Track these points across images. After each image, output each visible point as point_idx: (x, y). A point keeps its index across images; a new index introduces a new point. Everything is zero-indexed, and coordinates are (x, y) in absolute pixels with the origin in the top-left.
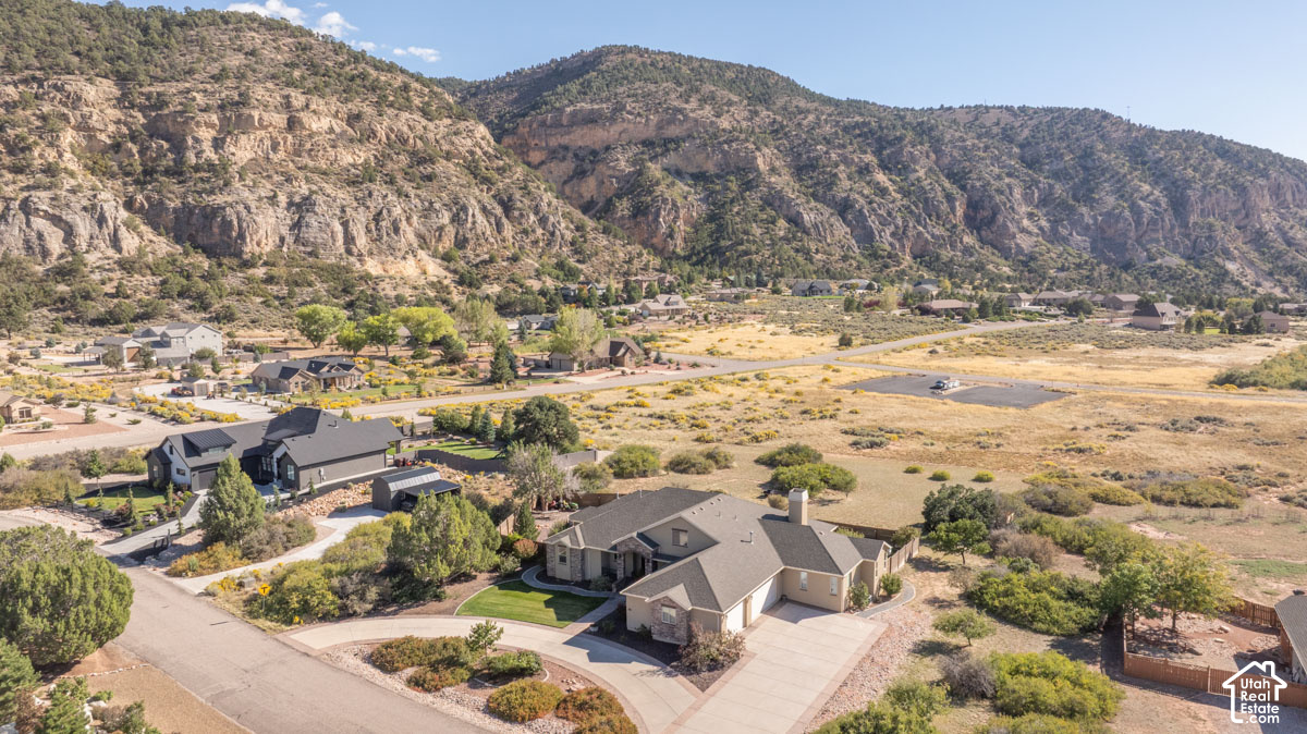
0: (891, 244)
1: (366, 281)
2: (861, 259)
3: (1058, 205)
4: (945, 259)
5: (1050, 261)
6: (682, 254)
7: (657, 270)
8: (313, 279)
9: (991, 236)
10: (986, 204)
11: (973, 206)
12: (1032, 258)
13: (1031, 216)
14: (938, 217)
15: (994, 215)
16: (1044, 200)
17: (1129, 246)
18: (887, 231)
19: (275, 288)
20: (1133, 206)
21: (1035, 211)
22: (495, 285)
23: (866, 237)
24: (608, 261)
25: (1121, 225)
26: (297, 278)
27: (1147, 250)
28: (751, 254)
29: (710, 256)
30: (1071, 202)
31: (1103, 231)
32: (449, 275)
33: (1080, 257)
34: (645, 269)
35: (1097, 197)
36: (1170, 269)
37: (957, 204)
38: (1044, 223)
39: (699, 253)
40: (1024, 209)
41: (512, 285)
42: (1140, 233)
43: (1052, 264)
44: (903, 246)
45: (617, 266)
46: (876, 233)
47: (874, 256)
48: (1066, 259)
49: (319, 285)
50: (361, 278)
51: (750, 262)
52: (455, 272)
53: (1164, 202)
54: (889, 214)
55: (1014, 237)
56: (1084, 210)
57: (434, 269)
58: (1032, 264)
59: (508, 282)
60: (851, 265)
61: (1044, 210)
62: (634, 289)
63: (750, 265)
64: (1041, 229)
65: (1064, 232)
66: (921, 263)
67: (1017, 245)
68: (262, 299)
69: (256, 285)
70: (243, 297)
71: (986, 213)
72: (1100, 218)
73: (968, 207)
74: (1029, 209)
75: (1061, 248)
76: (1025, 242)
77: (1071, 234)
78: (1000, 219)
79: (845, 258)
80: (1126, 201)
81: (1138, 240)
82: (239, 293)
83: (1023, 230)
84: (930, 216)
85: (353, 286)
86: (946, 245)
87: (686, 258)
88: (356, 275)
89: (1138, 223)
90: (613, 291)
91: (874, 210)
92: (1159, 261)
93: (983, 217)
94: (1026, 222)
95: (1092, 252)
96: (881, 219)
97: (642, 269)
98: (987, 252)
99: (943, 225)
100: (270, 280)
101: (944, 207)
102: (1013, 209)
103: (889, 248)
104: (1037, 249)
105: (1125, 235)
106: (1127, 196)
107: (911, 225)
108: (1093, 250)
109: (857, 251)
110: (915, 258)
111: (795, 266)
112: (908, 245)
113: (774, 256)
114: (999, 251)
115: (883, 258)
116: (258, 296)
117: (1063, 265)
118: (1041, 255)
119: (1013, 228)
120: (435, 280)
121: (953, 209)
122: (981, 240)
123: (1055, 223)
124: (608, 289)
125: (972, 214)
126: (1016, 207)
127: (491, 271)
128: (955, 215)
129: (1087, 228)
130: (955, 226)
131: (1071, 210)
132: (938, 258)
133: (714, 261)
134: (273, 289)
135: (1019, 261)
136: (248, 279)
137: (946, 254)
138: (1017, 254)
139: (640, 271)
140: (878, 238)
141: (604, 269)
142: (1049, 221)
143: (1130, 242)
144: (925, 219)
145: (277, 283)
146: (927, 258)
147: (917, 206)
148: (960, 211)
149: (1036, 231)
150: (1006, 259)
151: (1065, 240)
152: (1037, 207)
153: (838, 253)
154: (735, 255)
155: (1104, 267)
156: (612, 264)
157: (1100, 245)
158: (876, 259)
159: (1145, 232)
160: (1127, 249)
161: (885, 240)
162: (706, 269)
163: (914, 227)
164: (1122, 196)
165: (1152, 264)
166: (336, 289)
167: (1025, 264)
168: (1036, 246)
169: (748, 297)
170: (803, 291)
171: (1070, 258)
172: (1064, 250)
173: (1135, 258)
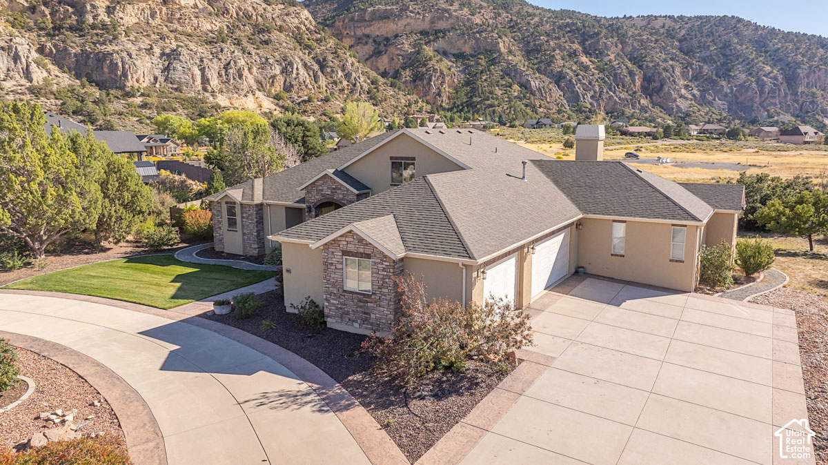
0: (591, 104)
1: (216, 109)
2: (571, 113)
3: (706, 79)
4: (628, 115)
5: (700, 117)
6: (447, 107)
7: (428, 113)
8: (177, 106)
9: (659, 100)
10: (656, 78)
11: (647, 80)
12: (688, 115)
13: (686, 87)
14: (623, 86)
15: (662, 85)
16: (695, 76)
17: (754, 108)
18: (588, 95)
19: (148, 112)
20: (758, 81)
21: (690, 84)
22: (311, 117)
23: (574, 99)
24: (393, 105)
25: (750, 93)
26: (165, 105)
27: (768, 111)
28: (494, 106)
29: (466, 108)
30: (714, 78)
31: (737, 98)
32: (278, 108)
33: (721, 115)
34: (420, 111)
35: (733, 74)
36: (784, 123)
37: (637, 77)
38: (695, 92)
39: (458, 106)
40: (682, 82)
41: (324, 117)
42: (763, 99)
43: (702, 119)
44: (600, 105)
45: (400, 108)
46: (581, 96)
47: (580, 111)
48: (711, 116)
49: (181, 111)
50: (213, 107)
51: (494, 112)
52: (283, 107)
53: (780, 78)
54: (590, 83)
55: (675, 101)
56: (724, 83)
57: (268, 104)
58: (687, 119)
59: (321, 115)
60: (563, 116)
61: (696, 83)
62: (411, 121)
63: (494, 114)
64: (694, 95)
65: (710, 98)
66: (611, 117)
67: (677, 106)
68: (138, 119)
69: (134, 109)
70: (123, 116)
71: (657, 84)
72: (735, 89)
73: (643, 81)
74: (685, 83)
75: (708, 109)
76: (683, 104)
77: (714, 99)
78: (666, 88)
79: (559, 112)
80: (753, 77)
81: (761, 104)
82: (121, 114)
83: (682, 96)
84: (618, 86)
85: (206, 112)
86: (629, 105)
87: (450, 110)
88: (210, 105)
89: (762, 92)
90: (397, 123)
91: (580, 80)
92: (776, 118)
93: (654, 87)
94: (683, 91)
95: (728, 112)
96: (585, 87)
97: (417, 111)
98: (657, 110)
99: (627, 92)
100: (144, 106)
101: (628, 79)
102: (675, 82)
103: (589, 106)
104: (691, 109)
105: (752, 100)
106: (754, 73)
107: (605, 91)
108: (730, 110)
109: (568, 108)
110: (607, 114)
111: (525, 115)
112: (602, 104)
113: (510, 108)
114: (665, 110)
115: (586, 112)
116: (135, 116)
117: (709, 120)
118: (694, 113)
119: (674, 95)
120: (268, 111)
121: (634, 81)
122: (652, 102)
123: (703, 92)
124: (394, 122)
125: (646, 85)
126: (676, 80)
127: (309, 108)
128: (635, 85)
129: (726, 95)
130: (635, 93)
131: (714, 83)
132: (623, 113)
133: (469, 111)
134: (147, 112)
135: (679, 117)
136: (128, 105)
137: (629, 111)
138: (677, 112)
139: (416, 112)
140: (582, 99)
141: (390, 110)
142: (699, 90)
143: (756, 105)
144: (615, 87)
145: (150, 108)
146: (616, 114)
147: (609, 79)
148: (638, 83)
149: (690, 97)
150: (669, 115)
151: (711, 103)
152: (691, 81)
153: (555, 109)
154: (484, 107)
155: (737, 121)
156: (397, 107)
157: (734, 107)
158: (581, 113)
159: (767, 98)
160: (753, 110)
161: (587, 102)
162: (463, 115)
163: (607, 92)
164: (750, 74)
165: (771, 120)
166: (193, 114)
167: (683, 119)
168: (691, 107)
169: (493, 127)
170: (532, 125)
171: (713, 115)
172: (710, 110)
173: (759, 116)
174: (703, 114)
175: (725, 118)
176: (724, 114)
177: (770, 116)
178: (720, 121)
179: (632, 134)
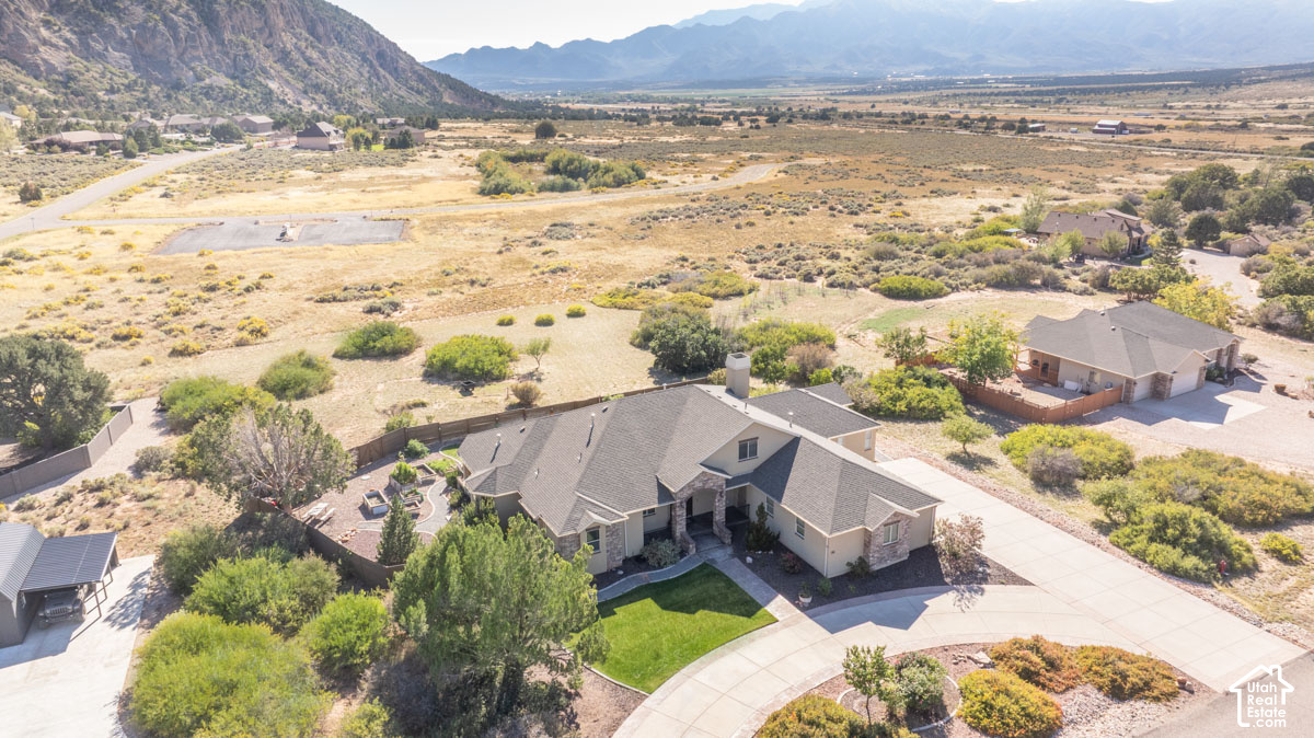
3: (79, 12)
12: (70, 77)
13: (48, 24)
16: (58, 6)
17: (173, 64)
20: (165, 19)
21: (52, 19)
25: (159, 40)
27: (192, 69)
30: (93, 10)
31: (141, 47)
33: (126, 77)
35: (121, 6)
36: (221, 88)
38: (68, 34)
42: (181, 49)
48: (111, 79)
53: (194, 16)
55: (37, 50)
56: (112, 21)
58: (73, 85)
61: (63, 19)
64: (67, 41)
65: (99, 47)
67: (45, 61)
72: (134, 32)
75: (101, 66)
76: (54, 58)
77: (106, 50)
80: (156, 13)
81: (181, 58)
83: (46, 43)
89: (176, 39)
92: (207, 81)
94: (44, 32)
95: (136, 71)
98: (8, 68)
104: (72, 67)
105: (165, 51)
106: (157, 7)
108: (137, 68)
114: (25, 68)
118: (80, 73)
119: (31, 39)
123: (82, 35)
126: (24, 10)
129: (123, 42)
131: (97, 20)
135: (54, 81)
138: (49, 72)
142: (73, 32)
143: (173, 59)
150: (37, 78)
151: (102, 57)
152: (52, 13)
155: (156, 88)
157: (142, 63)
159: (186, 49)
160: (172, 68)
164: (150, 7)
165: (202, 84)
167: (64, 85)
168: (70, 63)
171: (115, 78)
172: (105, 68)
173: (183, 78)
174: (97, 76)
175: (135, 82)
176: (132, 76)
177: (200, 79)
178: (129, 88)
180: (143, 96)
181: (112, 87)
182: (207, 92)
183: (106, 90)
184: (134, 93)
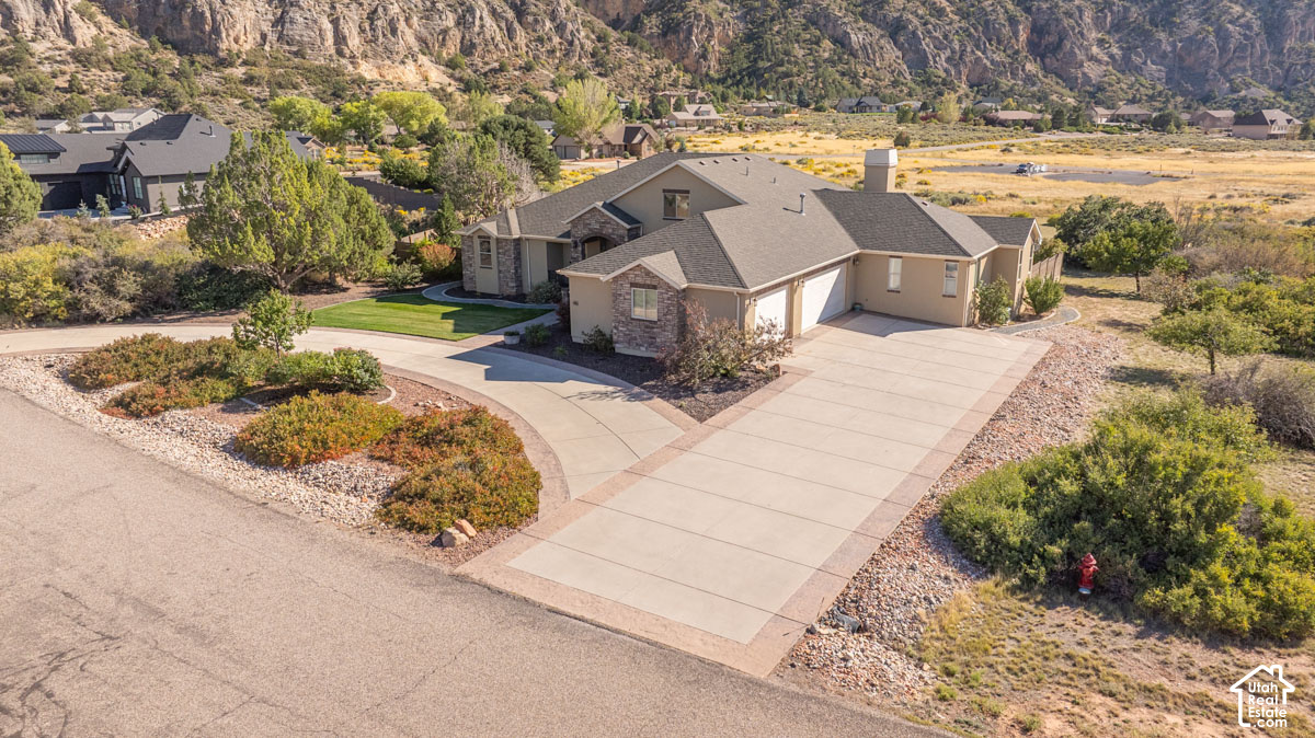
0: (946, 70)
1: (359, 85)
2: (913, 85)
3: (1133, 30)
4: (1005, 88)
5: (1120, 92)
6: (716, 76)
7: (687, 87)
8: (299, 81)
9: (1056, 64)
10: (1053, 28)
11: (1037, 31)
12: (1100, 89)
13: (1101, 42)
14: (999, 42)
15: (1061, 41)
16: (1116, 25)
17: (1210, 76)
18: (943, 56)
19: (256, 90)
20: (1219, 31)
21: (1106, 37)
22: (505, 96)
23: (919, 62)
24: (632, 75)
25: (1203, 52)
26: (280, 79)
27: (1230, 81)
28: (792, 76)
29: (746, 78)
30: (1148, 27)
31: (1182, 60)
32: (453, 82)
33: (1154, 88)
34: (674, 84)
35: (1178, 21)
37: (1021, 27)
38: (1115, 51)
39: (734, 76)
40: (1094, 35)
41: (524, 96)
42: (1225, 62)
43: (1122, 96)
44: (960, 73)
45: (643, 81)
46: (930, 57)
47: (928, 82)
48: (1138, 90)
49: (305, 88)
50: (354, 82)
51: (791, 85)
52: (460, 80)
53: (1256, 25)
54: (946, 37)
55: (1081, 65)
56: (1162, 35)
57: (437, 76)
58: (1099, 95)
59: (520, 93)
60: (901, 91)
61: (1117, 37)
62: (661, 102)
63: (790, 88)
64: (1112, 57)
65: (1139, 61)
66: (978, 92)
67: (1085, 74)
68: (240, 101)
69: (234, 86)
70: (218, 97)
71: (1052, 39)
72: (1180, 45)
73: (1031, 32)
74: (1100, 35)
75: (1133, 78)
76: (1093, 72)
77: (1145, 63)
78: (1068, 45)
79: (895, 84)
80: (1211, 25)
81: (1221, 70)
82: (214, 94)
83: (1092, 58)
84: (990, 40)
85: (344, 90)
86: (1006, 72)
87: (721, 81)
88: (348, 78)
89: (1224, 50)
90: (638, 105)
91: (929, 32)
92: (1241, 94)
93: (1048, 43)
94: (1095, 50)
95: (1167, 83)
96: (937, 42)
97: (670, 85)
98: (1051, 81)
99: (1004, 51)
100: (250, 80)
101: (1006, 31)
102: (1082, 35)
103: (943, 75)
104: (1106, 79)
105: (1206, 63)
106: (1213, 19)
107: (969, 49)
108: (1169, 80)
109: (909, 77)
110: (971, 87)
111: (840, 90)
112: (964, 71)
113: (817, 78)
114: (1064, 81)
115: (937, 84)
116: (236, 97)
118: (1111, 85)
119: (1080, 56)
120: (438, 86)
121: (1016, 34)
122: (1044, 68)
123: (1128, 50)
124: (633, 103)
125: (1036, 40)
126: (1085, 31)
127: (501, 81)
128: (1017, 40)
129: (1164, 56)
130: (1017, 52)
131: (1147, 35)
132: (997, 86)
133: (751, 84)
134: (254, 91)
135: (1086, 92)
136: (225, 79)
137: (1006, 82)
138: (1083, 85)
139: (668, 87)
140: (931, 62)
141: (628, 84)
142: (1121, 48)
143: (1211, 71)
144: (984, 43)
145: (258, 84)
146: (985, 87)
147: (976, 29)
148: (1023, 37)
149: (1106, 59)
150: (1071, 90)
151: (1138, 70)
152: (1109, 32)
153: (888, 79)
154: (775, 76)
155: (1180, 99)
156: (638, 79)
157: (1177, 76)
158: (930, 86)
159: (1231, 60)
160: (1208, 80)
161: (940, 66)
162: (742, 91)
163: (972, 51)
164: (1207, 20)
165: (1235, 96)
166: (324, 92)
167: (1092, 95)
168: (1105, 76)
169: (788, 112)
170: (850, 108)
171: (1141, 89)
172: (1137, 80)
173: (1217, 90)
174: (1125, 87)
175: (1160, 93)
176: (1160, 87)
177: (1234, 90)
178: (1151, 98)
179: (1003, 123)
180: (1162, 106)
181: (1134, 97)
182: (1238, 104)
183: (1128, 100)
184: (1154, 103)
